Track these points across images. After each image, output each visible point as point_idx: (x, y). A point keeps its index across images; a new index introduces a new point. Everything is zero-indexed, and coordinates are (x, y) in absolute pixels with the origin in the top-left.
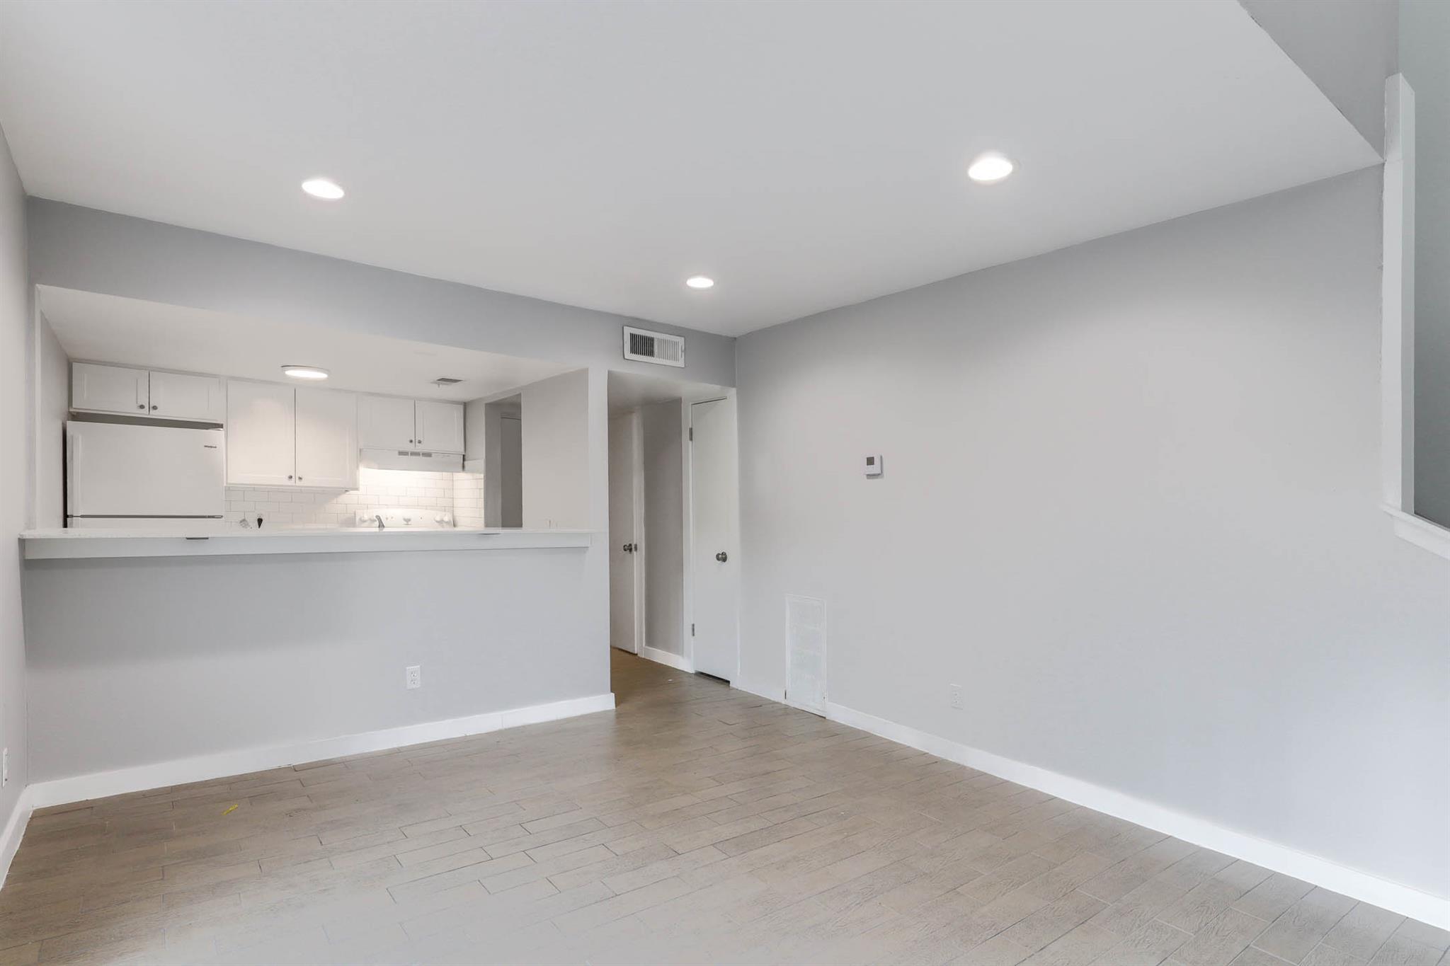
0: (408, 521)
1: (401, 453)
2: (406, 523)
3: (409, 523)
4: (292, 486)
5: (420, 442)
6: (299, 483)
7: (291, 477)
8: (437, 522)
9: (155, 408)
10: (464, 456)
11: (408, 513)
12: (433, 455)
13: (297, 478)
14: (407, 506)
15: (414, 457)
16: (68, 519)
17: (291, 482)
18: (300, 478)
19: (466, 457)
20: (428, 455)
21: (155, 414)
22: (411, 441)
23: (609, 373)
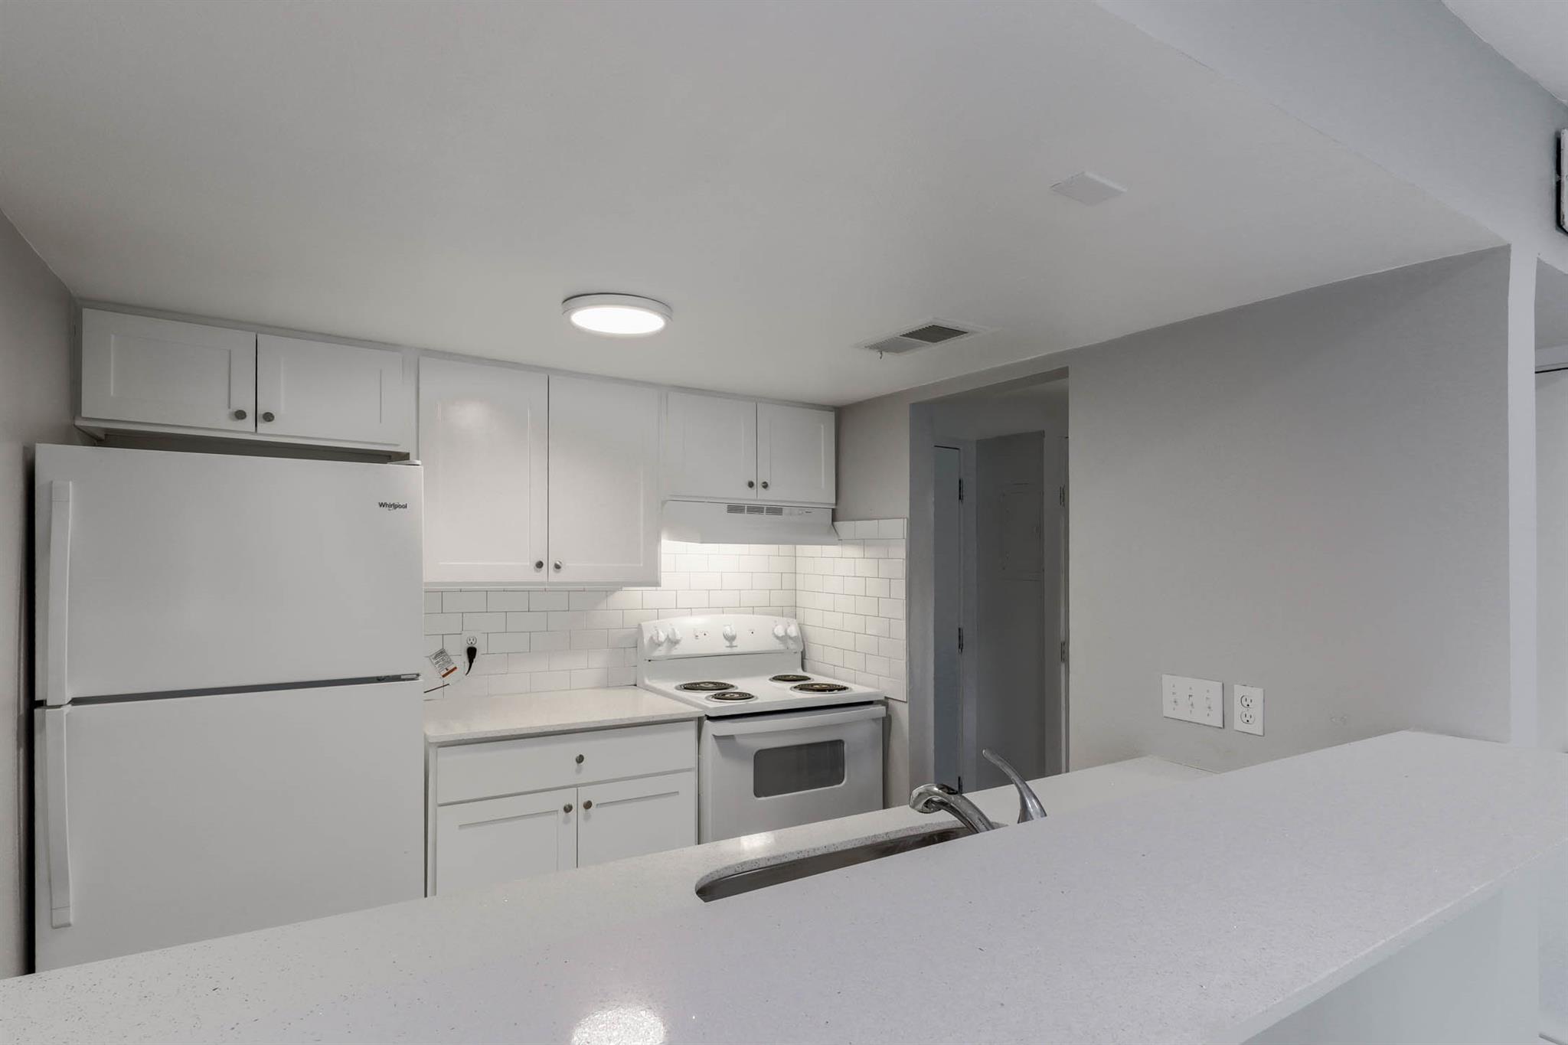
0: (731, 639)
1: (734, 509)
2: (728, 644)
3: (734, 643)
4: (542, 583)
5: (765, 485)
6: (555, 577)
7: (540, 565)
8: (777, 637)
9: (269, 417)
10: (833, 510)
11: (732, 623)
12: (785, 511)
13: (552, 566)
14: (723, 610)
15: (755, 516)
16: (37, 711)
17: (541, 576)
18: (557, 567)
19: (839, 514)
20: (776, 511)
21: (267, 432)
22: (751, 485)
23: (1539, 261)
